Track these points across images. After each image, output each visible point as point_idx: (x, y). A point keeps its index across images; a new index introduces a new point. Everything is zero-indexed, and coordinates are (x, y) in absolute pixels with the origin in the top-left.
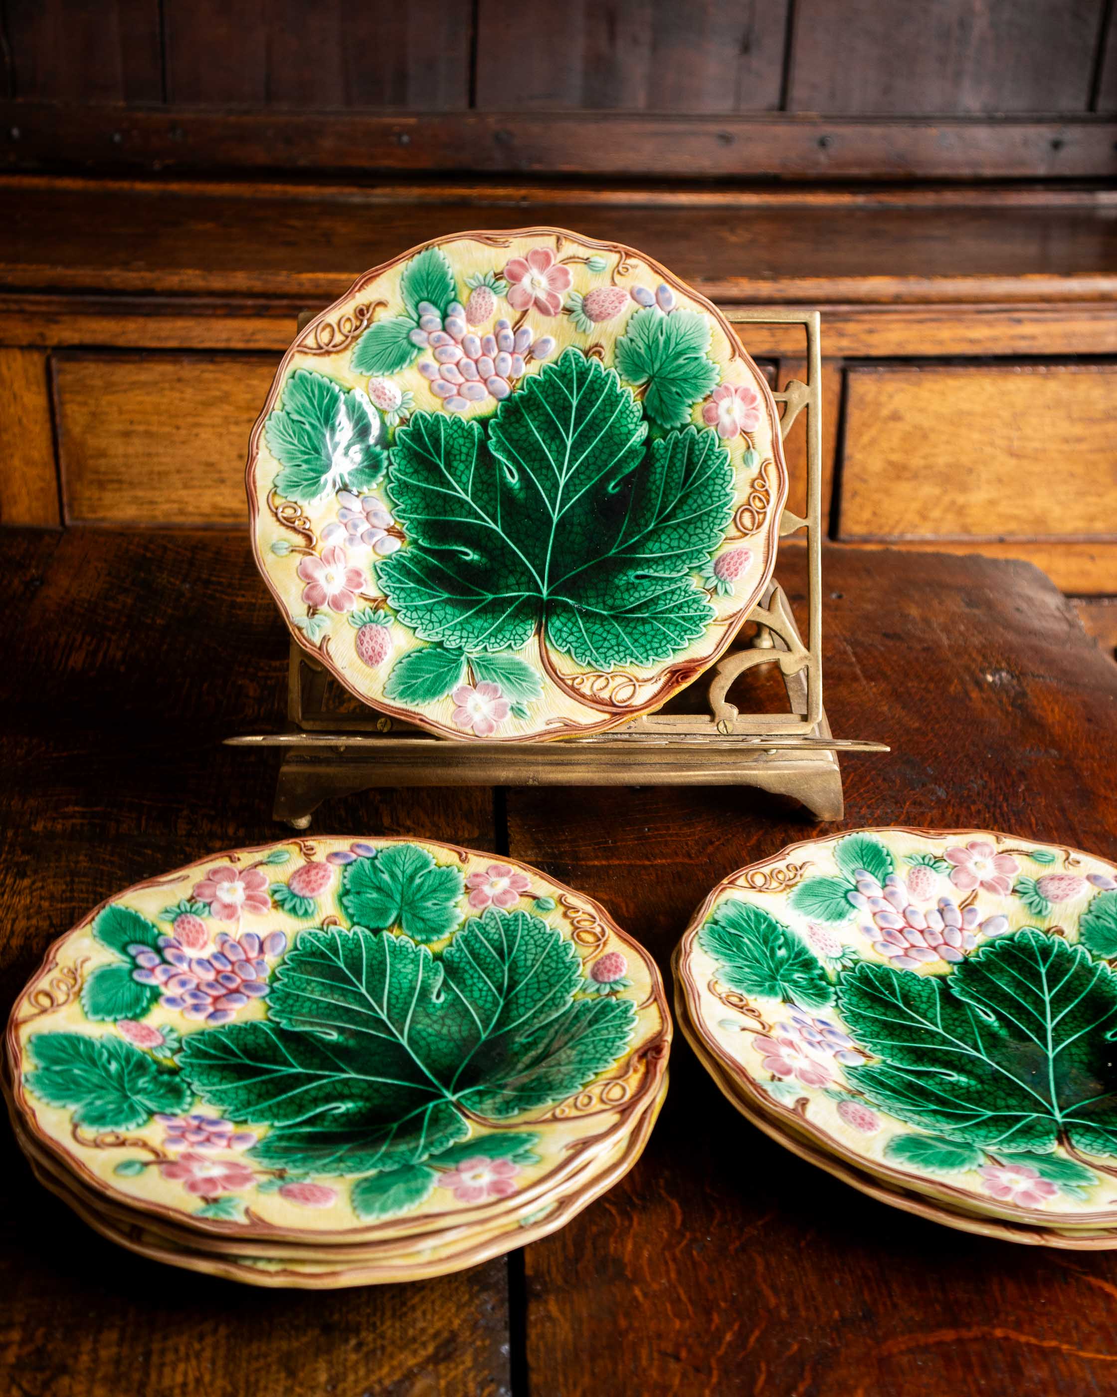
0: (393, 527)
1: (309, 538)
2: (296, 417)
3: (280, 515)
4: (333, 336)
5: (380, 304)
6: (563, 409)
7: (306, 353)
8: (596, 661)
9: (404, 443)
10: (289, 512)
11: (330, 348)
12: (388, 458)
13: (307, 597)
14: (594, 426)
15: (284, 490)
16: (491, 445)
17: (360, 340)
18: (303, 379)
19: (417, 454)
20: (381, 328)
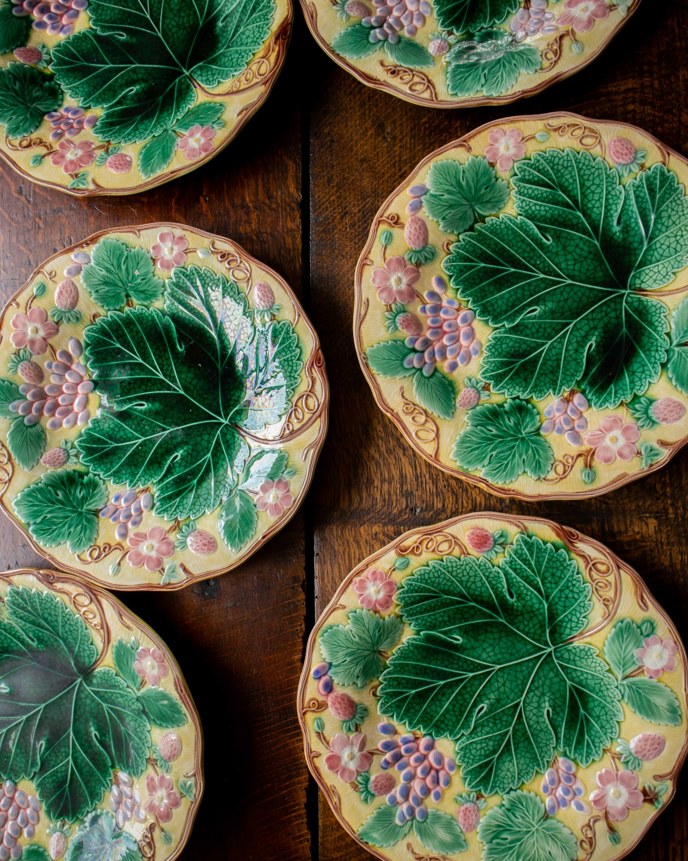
0: (524, 8)
1: (561, 37)
2: (483, 81)
3: (555, 59)
4: (417, 83)
5: (382, 64)
7: (436, 94)
9: (465, 27)
10: (550, 55)
11: (426, 82)
12: (479, 31)
13: (604, 15)
15: (536, 65)
17: (412, 67)
18: (454, 88)
19: (468, 16)
20: (398, 59)
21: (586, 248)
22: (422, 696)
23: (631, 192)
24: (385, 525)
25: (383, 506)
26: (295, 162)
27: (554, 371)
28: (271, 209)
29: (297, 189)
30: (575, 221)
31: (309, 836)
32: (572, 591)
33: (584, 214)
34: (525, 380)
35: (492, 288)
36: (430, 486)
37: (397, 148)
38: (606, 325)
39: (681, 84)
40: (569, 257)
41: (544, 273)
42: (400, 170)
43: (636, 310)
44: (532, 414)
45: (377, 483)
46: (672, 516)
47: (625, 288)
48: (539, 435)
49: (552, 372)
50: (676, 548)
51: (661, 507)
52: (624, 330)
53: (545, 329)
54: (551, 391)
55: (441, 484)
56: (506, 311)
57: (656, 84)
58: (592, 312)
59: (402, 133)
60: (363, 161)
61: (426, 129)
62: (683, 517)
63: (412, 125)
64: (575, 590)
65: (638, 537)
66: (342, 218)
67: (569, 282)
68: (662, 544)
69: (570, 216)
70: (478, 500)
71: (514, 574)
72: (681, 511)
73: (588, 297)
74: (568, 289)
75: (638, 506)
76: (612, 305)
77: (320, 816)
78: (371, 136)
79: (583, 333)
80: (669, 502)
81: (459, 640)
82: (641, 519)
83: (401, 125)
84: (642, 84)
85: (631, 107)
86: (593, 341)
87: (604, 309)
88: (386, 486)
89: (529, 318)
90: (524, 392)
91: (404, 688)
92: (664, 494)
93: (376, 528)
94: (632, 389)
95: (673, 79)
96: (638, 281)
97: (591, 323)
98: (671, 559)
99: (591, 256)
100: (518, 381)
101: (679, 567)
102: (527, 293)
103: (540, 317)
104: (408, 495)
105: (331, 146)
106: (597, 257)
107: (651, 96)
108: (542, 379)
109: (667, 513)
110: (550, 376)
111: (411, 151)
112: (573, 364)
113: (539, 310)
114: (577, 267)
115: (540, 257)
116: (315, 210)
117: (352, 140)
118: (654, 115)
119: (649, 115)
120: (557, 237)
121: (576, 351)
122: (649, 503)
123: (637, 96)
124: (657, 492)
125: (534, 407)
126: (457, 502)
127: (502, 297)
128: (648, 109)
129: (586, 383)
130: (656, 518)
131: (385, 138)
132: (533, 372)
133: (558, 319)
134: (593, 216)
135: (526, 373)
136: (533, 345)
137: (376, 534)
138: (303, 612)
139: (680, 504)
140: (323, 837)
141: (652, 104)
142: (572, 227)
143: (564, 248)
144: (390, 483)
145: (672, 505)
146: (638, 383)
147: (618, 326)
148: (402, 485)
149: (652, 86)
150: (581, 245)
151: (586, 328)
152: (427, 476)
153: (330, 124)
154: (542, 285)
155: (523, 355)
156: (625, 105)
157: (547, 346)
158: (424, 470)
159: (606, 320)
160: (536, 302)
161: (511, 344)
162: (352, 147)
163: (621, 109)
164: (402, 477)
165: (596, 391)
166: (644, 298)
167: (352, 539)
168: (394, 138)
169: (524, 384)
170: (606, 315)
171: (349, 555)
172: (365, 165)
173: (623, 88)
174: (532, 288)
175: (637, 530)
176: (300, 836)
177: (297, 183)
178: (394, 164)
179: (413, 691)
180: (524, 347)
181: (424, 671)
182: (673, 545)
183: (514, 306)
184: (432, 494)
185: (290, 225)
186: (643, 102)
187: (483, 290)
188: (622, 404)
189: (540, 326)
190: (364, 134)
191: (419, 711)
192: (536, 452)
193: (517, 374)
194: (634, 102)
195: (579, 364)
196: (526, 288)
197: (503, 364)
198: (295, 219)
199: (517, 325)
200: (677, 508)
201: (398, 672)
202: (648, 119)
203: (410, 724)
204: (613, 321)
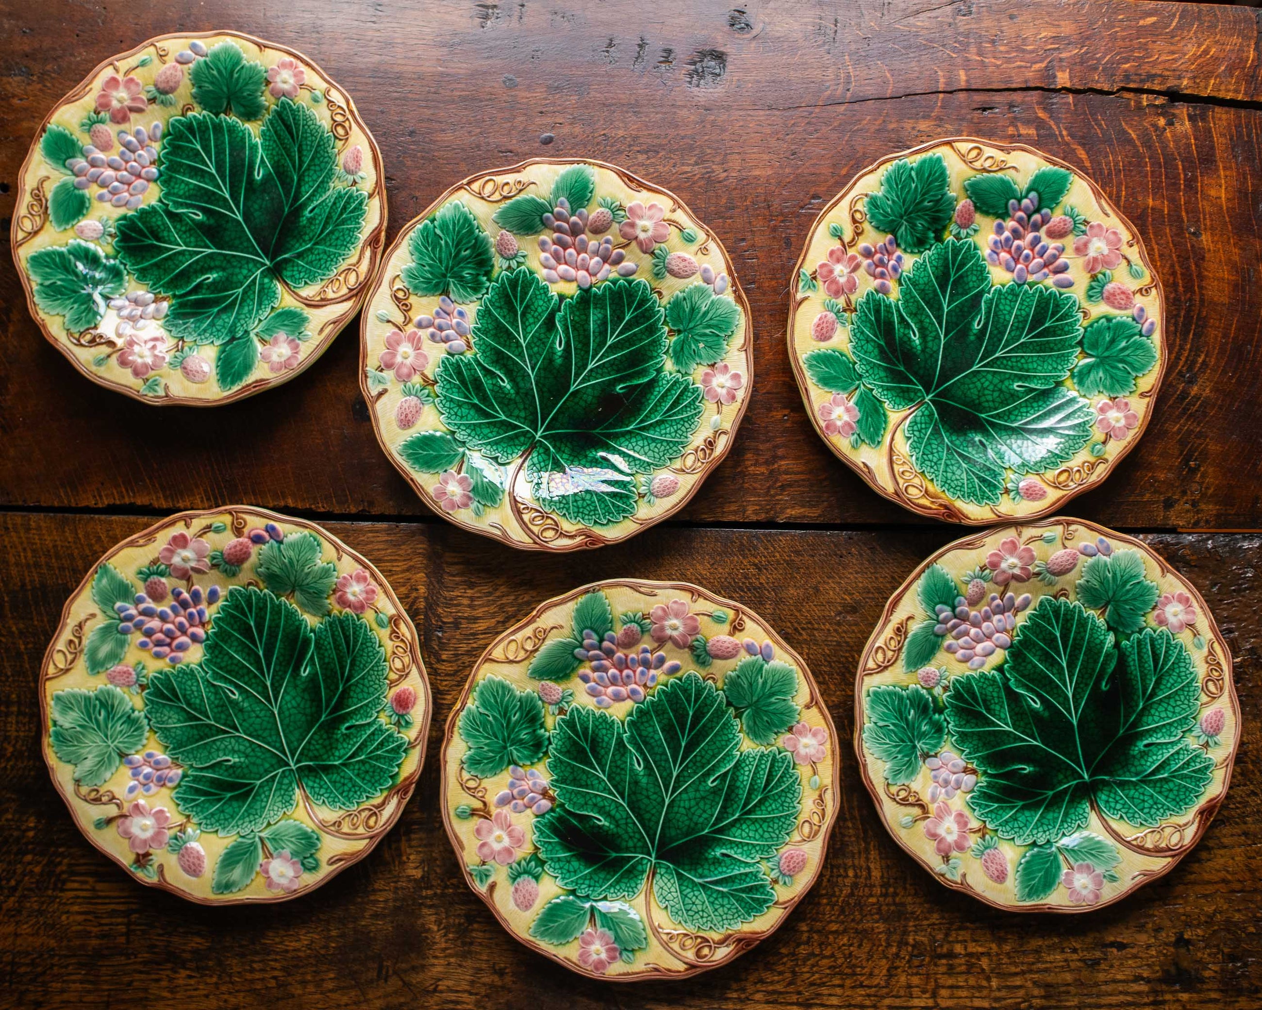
0: (966, 768)
1: (922, 806)
2: (881, 724)
3: (897, 799)
4: (885, 654)
5: (910, 618)
6: (1051, 641)
7: (871, 674)
8: (1146, 821)
9: (951, 704)
10: (903, 794)
11: (886, 664)
12: (945, 720)
13: (939, 850)
14: (1076, 647)
15: (893, 779)
16: (1012, 683)
17: (904, 649)
18: (876, 694)
19: (963, 709)
20: (915, 635)
21: (701, 820)
22: (246, 631)
23: (751, 869)
24: (426, 599)
25: (445, 598)
26: (820, 516)
27: (575, 782)
28: (769, 488)
29: (789, 518)
30: (730, 810)
31: (100, 506)
32: (350, 790)
33: (736, 821)
34: (568, 752)
35: (665, 721)
36: (464, 647)
37: (828, 626)
38: (620, 836)
39: (870, 925)
40: (693, 803)
41: (678, 776)
42: (803, 629)
43: (634, 867)
44: (532, 757)
45: (470, 592)
46: (424, 893)
47: (656, 858)
48: (509, 763)
49: (575, 779)
50: (391, 896)
51: (434, 883)
52: (614, 855)
53: (619, 774)
54: (555, 777)
55: (466, 659)
56: (640, 736)
57: (872, 900)
58: (634, 823)
59: (845, 632)
60: (817, 590)
61: (846, 658)
62: (422, 904)
63: (852, 644)
64: (351, 794)
65: (404, 858)
66: (755, 565)
67: (667, 801)
68: (396, 882)
69: (735, 806)
70: (449, 697)
71: (369, 732)
72: (429, 902)
73: (650, 820)
74: (659, 799)
75: (436, 859)
76: (640, 844)
77: (122, 517)
78: (843, 599)
79: (613, 813)
80: (439, 891)
81: (305, 672)
82: (422, 862)
83: (853, 632)
84: (874, 886)
85: (851, 873)
86: (604, 822)
87: (637, 836)
88: (466, 602)
89: (631, 758)
90: (556, 749)
91: (256, 614)
92: (446, 887)
93: (422, 590)
94: (552, 859)
95: (876, 917)
96: (663, 871)
97: (623, 821)
98: (381, 891)
99: (692, 825)
100: (567, 744)
101: (372, 898)
102: (658, 758)
103: (632, 770)
104: (456, 625)
105: (836, 555)
106: (690, 831)
107: (861, 894)
108: (568, 769)
109: (427, 888)
110: (571, 777)
111: (823, 641)
112: (581, 801)
113: (640, 769)
114: (683, 811)
115: (696, 773)
116: (765, 535)
117: (840, 578)
118: (840, 896)
119: (841, 891)
120: (715, 791)
121: (595, 805)
122: (438, 870)
123: (862, 880)
124: (449, 879)
125: (540, 759)
126: (447, 675)
127: (655, 732)
128: (846, 891)
129: (562, 813)
130: (423, 877)
131: (840, 613)
132: (575, 759)
133: (630, 788)
134: (734, 830)
135: (575, 753)
136: (604, 761)
137: (417, 590)
138: (337, 510)
139: (435, 901)
140: (100, 521)
141: (852, 894)
142: (724, 807)
143: (703, 798)
144: (469, 606)
145: (435, 893)
146: (557, 866)
147: (618, 849)
148: (466, 618)
149: (871, 895)
150: (705, 815)
151: (618, 816)
152: (475, 645)
153: (861, 555)
154: (665, 774)
155: (594, 751)
156: (854, 867)
157: (602, 776)
158: (481, 642)
159: (626, 836)
160: (648, 767)
161: (606, 739)
162: (833, 577)
163: (850, 863)
164: (475, 619)
165: (552, 823)
166: (645, 876)
167: (412, 563)
168: (839, 624)
169: (564, 750)
170: (631, 837)
171: (396, 560)
172: (811, 591)
173: (872, 866)
174: (663, 764)
175: (412, 857)
176: (101, 496)
177: (796, 518)
178: (810, 623)
179: (252, 623)
180: (603, 752)
181: (273, 635)
182: (395, 893)
183: (646, 743)
184: (456, 649)
185: (750, 510)
186: (855, 885)
187: (664, 712)
188: (537, 848)
189: (622, 769)
190: (847, 592)
191: (232, 628)
192: (491, 760)
193: (575, 743)
194: (856, 876)
195: (582, 807)
196: (663, 757)
197: (585, 730)
198: (757, 514)
199: (625, 746)
200: (431, 899)
201: (272, 608)
202: (836, 889)
203: (219, 618)
204: (624, 844)
